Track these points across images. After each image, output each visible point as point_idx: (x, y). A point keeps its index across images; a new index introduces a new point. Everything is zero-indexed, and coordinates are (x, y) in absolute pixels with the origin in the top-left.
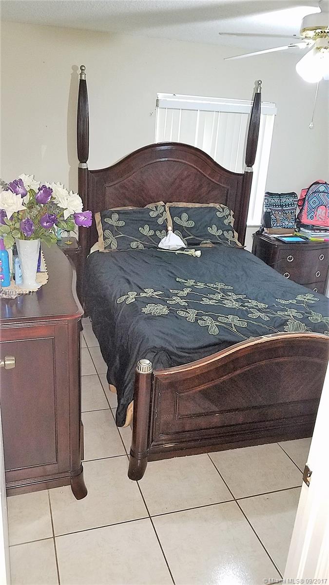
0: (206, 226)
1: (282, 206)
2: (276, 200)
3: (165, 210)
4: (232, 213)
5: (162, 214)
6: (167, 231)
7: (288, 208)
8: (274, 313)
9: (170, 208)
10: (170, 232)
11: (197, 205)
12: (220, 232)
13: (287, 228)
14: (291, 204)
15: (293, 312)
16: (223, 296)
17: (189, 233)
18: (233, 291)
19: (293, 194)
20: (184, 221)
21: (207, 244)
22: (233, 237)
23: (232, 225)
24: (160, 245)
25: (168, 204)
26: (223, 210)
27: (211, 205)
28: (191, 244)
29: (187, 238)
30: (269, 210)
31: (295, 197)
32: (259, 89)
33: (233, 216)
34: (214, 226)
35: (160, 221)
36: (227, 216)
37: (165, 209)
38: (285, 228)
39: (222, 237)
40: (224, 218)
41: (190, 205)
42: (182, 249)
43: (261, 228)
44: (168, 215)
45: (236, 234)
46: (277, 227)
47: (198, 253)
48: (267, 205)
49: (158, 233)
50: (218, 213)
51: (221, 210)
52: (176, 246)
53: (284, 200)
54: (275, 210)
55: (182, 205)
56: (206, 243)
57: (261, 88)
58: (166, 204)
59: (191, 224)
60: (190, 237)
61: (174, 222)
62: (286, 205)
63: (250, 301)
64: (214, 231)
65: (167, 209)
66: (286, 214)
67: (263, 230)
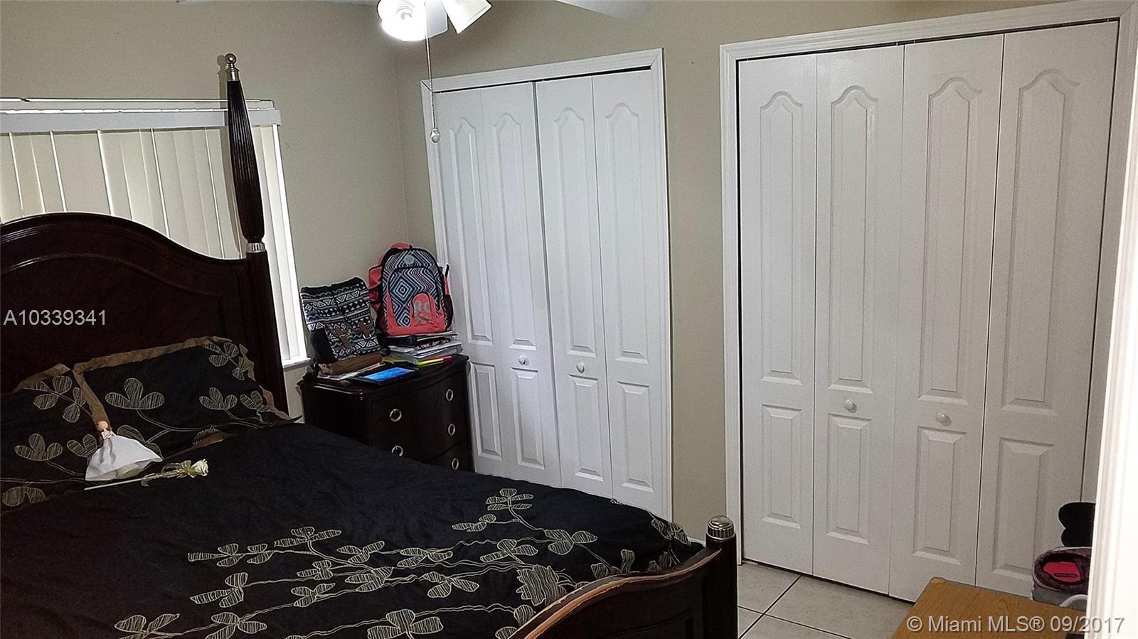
0: (195, 397)
1: (342, 311)
2: (327, 302)
3: (76, 384)
4: (244, 350)
5: (70, 394)
6: (97, 433)
7: (356, 312)
8: (474, 564)
9: (87, 375)
10: (106, 434)
11: (156, 352)
12: (232, 400)
13: (367, 353)
14: (360, 304)
15: (509, 548)
16: (334, 564)
17: (158, 424)
18: (345, 539)
19: (355, 283)
20: (137, 397)
21: (212, 436)
22: (265, 403)
23: (251, 376)
24: (90, 475)
25: (79, 368)
26: (223, 350)
27: (191, 343)
28: (172, 449)
29: (156, 436)
30: (320, 326)
31: (361, 286)
32: (233, 73)
33: (248, 355)
34: (213, 390)
35: (71, 415)
36: (236, 359)
37: (73, 379)
38: (361, 354)
39: (240, 410)
40: (230, 366)
41: (138, 356)
42: (153, 467)
43: (312, 366)
44: (86, 394)
45: (268, 395)
46: (347, 355)
47: (202, 466)
48: (314, 315)
49: (73, 446)
50: (212, 359)
51: (218, 350)
52: (137, 466)
53: (342, 298)
54: (330, 322)
55: (115, 360)
56: (208, 435)
57: (237, 71)
58: (72, 368)
59: (155, 400)
60: (161, 433)
61: (109, 409)
62: (349, 308)
63: (403, 552)
64: (215, 401)
65: (79, 379)
66: (356, 324)
67: (318, 369)
